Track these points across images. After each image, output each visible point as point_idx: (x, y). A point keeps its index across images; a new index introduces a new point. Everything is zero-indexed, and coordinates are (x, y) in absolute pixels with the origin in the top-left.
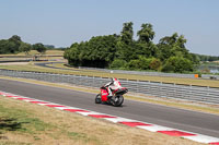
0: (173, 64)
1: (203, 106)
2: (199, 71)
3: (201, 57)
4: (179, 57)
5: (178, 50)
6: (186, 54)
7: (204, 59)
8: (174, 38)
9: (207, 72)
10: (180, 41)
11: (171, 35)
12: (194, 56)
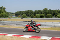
0: (2, 15)
1: (11, 26)
2: (10, 17)
3: (10, 13)
4: (4, 13)
5: (3, 11)
6: (6, 12)
7: (11, 13)
8: (2, 8)
9: (12, 17)
10: (4, 8)
11: (1, 7)
12: (8, 13)
